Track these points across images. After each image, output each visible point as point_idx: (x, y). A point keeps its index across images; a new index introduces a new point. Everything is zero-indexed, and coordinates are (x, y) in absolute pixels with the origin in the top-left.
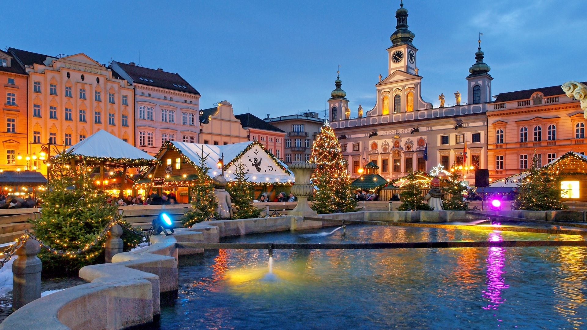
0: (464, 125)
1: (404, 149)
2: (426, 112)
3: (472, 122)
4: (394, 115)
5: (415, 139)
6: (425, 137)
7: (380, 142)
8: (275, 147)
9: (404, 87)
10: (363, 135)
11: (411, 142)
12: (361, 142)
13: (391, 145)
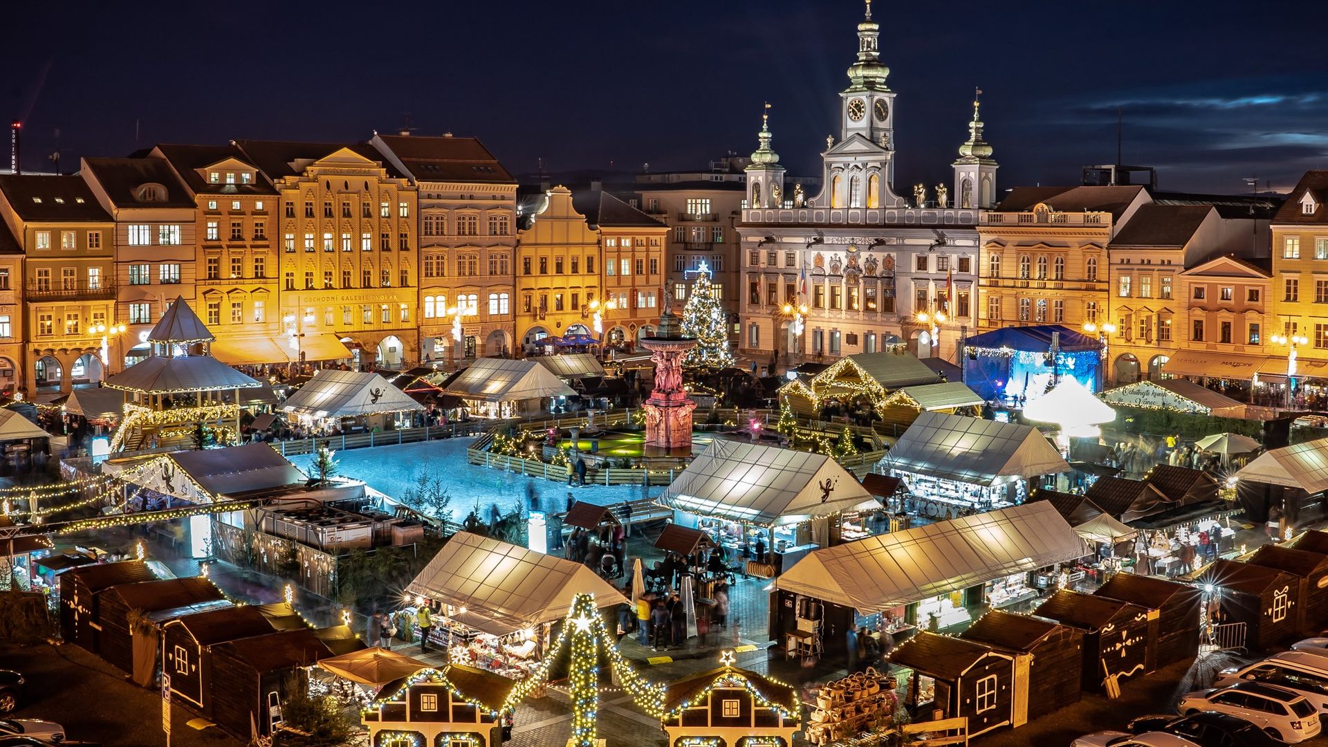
0: (949, 243)
1: (864, 271)
2: (896, 211)
3: (960, 238)
4: (850, 211)
5: (879, 256)
6: (893, 254)
7: (827, 255)
8: (647, 256)
9: (865, 165)
10: (802, 240)
11: (875, 262)
12: (798, 252)
13: (845, 262)
